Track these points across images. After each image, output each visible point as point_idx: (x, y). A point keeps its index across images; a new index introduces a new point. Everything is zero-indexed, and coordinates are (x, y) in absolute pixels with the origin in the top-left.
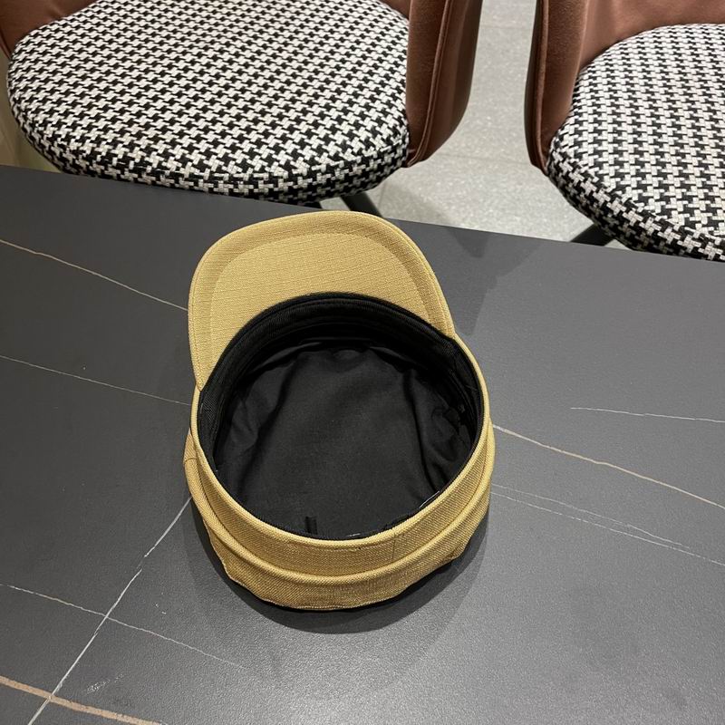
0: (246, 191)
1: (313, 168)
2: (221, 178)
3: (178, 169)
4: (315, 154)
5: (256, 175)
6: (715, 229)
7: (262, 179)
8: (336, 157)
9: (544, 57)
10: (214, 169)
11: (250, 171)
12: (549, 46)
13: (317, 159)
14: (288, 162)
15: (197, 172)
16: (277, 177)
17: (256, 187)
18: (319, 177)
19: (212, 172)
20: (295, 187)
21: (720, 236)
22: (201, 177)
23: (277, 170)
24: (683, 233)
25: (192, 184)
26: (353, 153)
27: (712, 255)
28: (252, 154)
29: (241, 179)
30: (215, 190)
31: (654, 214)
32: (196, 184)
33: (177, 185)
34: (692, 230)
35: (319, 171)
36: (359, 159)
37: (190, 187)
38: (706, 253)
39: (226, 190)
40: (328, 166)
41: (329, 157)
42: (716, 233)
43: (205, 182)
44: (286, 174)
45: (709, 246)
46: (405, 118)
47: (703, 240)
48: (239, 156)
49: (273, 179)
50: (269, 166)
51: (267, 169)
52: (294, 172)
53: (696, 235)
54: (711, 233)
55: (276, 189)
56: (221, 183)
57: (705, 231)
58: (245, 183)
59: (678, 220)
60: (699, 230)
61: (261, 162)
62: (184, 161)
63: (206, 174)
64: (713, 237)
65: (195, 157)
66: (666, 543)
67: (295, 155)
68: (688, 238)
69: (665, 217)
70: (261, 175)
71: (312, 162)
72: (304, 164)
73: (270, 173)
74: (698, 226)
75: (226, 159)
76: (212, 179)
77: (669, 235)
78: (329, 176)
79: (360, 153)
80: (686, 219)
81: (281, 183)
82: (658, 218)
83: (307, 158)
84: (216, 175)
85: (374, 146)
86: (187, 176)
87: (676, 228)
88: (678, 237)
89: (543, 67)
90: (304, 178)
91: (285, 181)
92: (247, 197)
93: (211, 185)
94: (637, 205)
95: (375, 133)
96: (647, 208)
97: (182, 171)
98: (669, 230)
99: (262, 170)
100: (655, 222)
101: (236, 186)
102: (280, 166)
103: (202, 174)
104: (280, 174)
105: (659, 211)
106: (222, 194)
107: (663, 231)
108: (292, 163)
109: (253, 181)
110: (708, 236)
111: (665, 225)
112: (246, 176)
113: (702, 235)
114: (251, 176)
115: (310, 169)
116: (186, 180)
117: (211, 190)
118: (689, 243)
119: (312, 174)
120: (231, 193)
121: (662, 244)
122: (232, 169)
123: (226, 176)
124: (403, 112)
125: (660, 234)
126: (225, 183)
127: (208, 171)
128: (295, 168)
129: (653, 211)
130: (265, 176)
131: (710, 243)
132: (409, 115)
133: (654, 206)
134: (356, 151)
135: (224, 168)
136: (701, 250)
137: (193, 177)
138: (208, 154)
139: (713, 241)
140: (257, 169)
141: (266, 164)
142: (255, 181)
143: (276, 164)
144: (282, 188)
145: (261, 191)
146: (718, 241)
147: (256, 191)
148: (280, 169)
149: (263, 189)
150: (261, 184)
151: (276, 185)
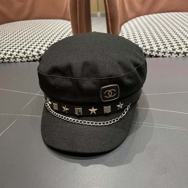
0: (26, 60)
2: (17, 58)
3: (4, 56)
5: (28, 55)
7: (30, 56)
10: (15, 55)
11: (26, 54)
12: (109, 12)
15: (10, 57)
16: (35, 55)
17: (29, 59)
19: (14, 56)
21: (169, 50)
22: (11, 58)
23: (34, 53)
24: (158, 52)
25: (8, 60)
27: (168, 56)
28: (27, 50)
29: (23, 57)
30: (16, 61)
31: (148, 49)
32: (10, 60)
33: (4, 62)
34: (160, 51)
37: (8, 61)
38: (166, 56)
39: (19, 61)
42: (167, 50)
43: (12, 59)
44: (38, 54)
45: (166, 54)
47: (164, 53)
48: (23, 51)
49: (34, 56)
50: (32, 52)
51: (32, 53)
52: (40, 53)
53: (162, 51)
54: (166, 50)
56: (17, 59)
57: (164, 50)
58: (25, 58)
59: (156, 49)
60: (162, 50)
62: (5, 54)
63: (13, 57)
64: (167, 51)
65: (9, 53)
66: (177, 128)
67: (40, 49)
68: (160, 53)
69: (152, 49)
72: (43, 51)
73: (33, 54)
74: (161, 49)
75: (19, 52)
76: (15, 58)
77: (154, 53)
80: (158, 48)
82: (150, 50)
84: (16, 57)
86: (6, 58)
87: (156, 51)
88: (157, 53)
89: (109, 18)
91: (38, 56)
92: (26, 62)
93: (14, 60)
94: (143, 48)
96: (146, 48)
97: (5, 57)
98: (154, 52)
99: (30, 54)
100: (149, 51)
101: (22, 59)
103: (11, 57)
104: (36, 54)
105: (149, 48)
106: (18, 62)
107: (152, 53)
108: (39, 51)
109: (27, 57)
110: (165, 51)
111: (152, 51)
112: (25, 56)
113: (163, 51)
116: (7, 59)
117: (15, 62)
118: (160, 54)
120: (21, 61)
121: (153, 57)
122: (21, 54)
123: (19, 57)
125: (151, 54)
126: (19, 59)
127: (13, 56)
129: (148, 48)
130: (31, 55)
131: (166, 53)
133: (148, 47)
135: (18, 55)
136: (164, 56)
137: (9, 58)
138: (13, 51)
139: (167, 52)
140: (29, 53)
141: (31, 52)
142: (28, 57)
143: (34, 52)
144: (37, 58)
145: (30, 60)
146: (168, 52)
147: (29, 60)
148: (36, 53)
149: (31, 59)
150: (30, 58)
151: (35, 58)
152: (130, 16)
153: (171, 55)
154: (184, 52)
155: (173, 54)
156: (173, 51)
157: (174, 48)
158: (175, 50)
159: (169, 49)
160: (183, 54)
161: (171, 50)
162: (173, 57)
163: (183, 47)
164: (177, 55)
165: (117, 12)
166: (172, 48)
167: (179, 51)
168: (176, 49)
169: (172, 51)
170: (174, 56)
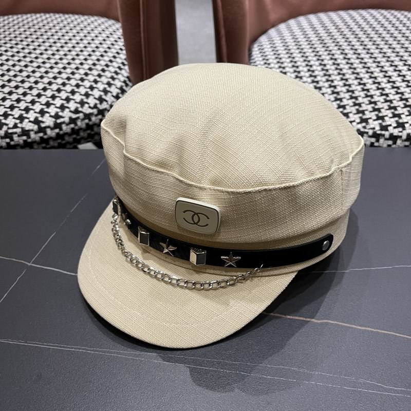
0: (4, 145)
1: (59, 121)
4: (58, 110)
5: (10, 131)
6: (367, 124)
7: (16, 133)
8: (76, 111)
9: (222, 23)
11: (5, 128)
12: (224, 15)
13: (60, 114)
14: (36, 118)
16: (29, 131)
17: (12, 139)
18: (64, 127)
20: (45, 137)
21: (371, 129)
23: (27, 125)
26: (90, 107)
28: (6, 115)
35: (64, 123)
36: (95, 111)
40: (70, 118)
41: (71, 111)
42: (368, 127)
46: (130, 81)
49: (25, 133)
50: (21, 122)
51: (19, 125)
52: (43, 125)
54: (364, 127)
55: (29, 140)
57: (360, 126)
58: (2, 138)
61: (14, 120)
64: (366, 130)
67: (42, 113)
70: (15, 130)
71: (57, 116)
72: (50, 118)
73: (22, 128)
78: (72, 126)
79: (95, 107)
81: (32, 135)
83: (53, 114)
85: (106, 101)
89: (223, 32)
90: (52, 129)
91: (36, 133)
92: (5, 149)
95: (106, 92)
99: (15, 126)
102: (30, 122)
104: (31, 128)
108: (40, 119)
110: (362, 130)
114: (6, 132)
115: (56, 121)
119: (57, 126)
124: (128, 77)
128: (43, 122)
130: (18, 130)
132: (132, 79)
134: (92, 105)
139: (367, 133)
140: (11, 126)
141: (18, 121)
142: (10, 135)
143: (26, 120)
144: (34, 139)
145: (16, 143)
146: (371, 132)
147: (12, 143)
148: (31, 124)
149: (18, 141)
150: (15, 137)
151: (29, 137)
152: (273, 16)
153: (378, 141)
154: (408, 135)
155: (382, 140)
156: (383, 132)
157: (384, 124)
158: (387, 130)
159: (372, 126)
160: (406, 140)
161: (378, 128)
162: (381, 145)
163: (407, 123)
164: (390, 142)
165: (244, 16)
166: (380, 124)
167: (396, 132)
168: (390, 125)
169: (379, 132)
170: (383, 144)
